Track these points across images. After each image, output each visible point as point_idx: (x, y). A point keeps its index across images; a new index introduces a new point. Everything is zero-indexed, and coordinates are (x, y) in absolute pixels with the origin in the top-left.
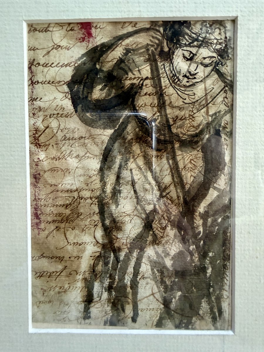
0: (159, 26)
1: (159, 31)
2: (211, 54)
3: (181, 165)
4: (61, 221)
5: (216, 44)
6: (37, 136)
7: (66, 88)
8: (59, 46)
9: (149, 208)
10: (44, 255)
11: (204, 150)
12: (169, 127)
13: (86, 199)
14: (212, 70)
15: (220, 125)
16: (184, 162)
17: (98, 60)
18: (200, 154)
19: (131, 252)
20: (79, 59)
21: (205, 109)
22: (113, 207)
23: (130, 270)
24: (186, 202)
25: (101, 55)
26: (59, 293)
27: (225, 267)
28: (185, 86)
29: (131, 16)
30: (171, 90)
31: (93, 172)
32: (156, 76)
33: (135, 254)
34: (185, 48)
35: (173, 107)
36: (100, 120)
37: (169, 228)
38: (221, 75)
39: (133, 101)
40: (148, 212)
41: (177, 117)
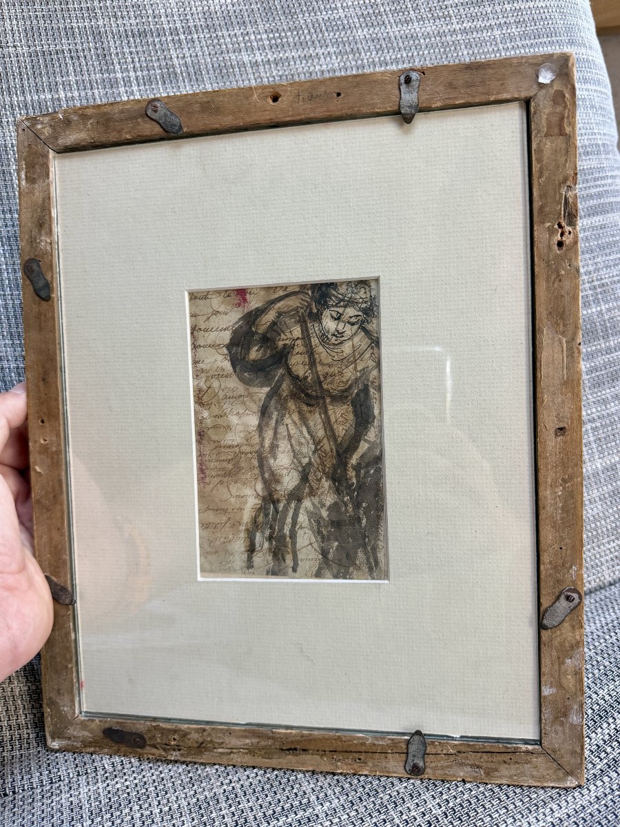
0: (308, 290)
1: (308, 294)
2: (357, 313)
3: (333, 420)
4: (225, 476)
5: (362, 303)
6: (200, 395)
7: (225, 351)
8: (218, 312)
9: (305, 461)
10: (210, 508)
11: (354, 404)
12: (320, 383)
13: (246, 454)
14: (359, 328)
15: (368, 380)
16: (335, 416)
17: (254, 323)
18: (351, 409)
19: (289, 503)
20: (237, 323)
21: (353, 366)
22: (272, 461)
23: (289, 520)
24: (338, 454)
25: (255, 319)
26: (224, 543)
27: (379, 517)
28: (334, 344)
29: (281, 282)
30: (321, 349)
31: (252, 428)
32: (306, 336)
33: (293, 505)
34: (332, 309)
35: (323, 365)
36: (257, 379)
37: (324, 480)
38: (367, 332)
39: (286, 360)
40: (304, 465)
41: (327, 374)
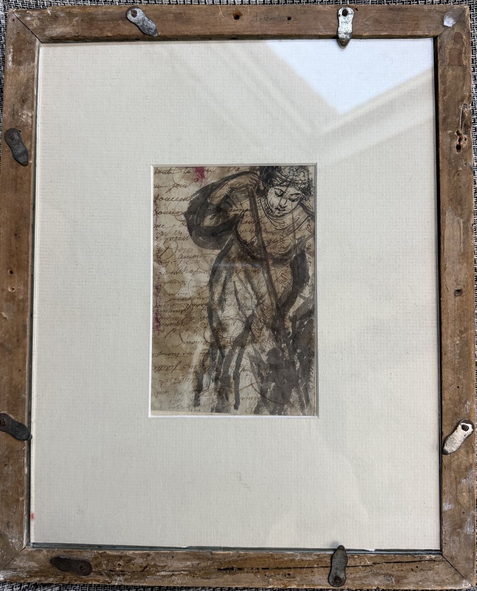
0: (257, 171)
1: (256, 174)
2: (297, 192)
3: (274, 278)
4: (177, 324)
5: (301, 184)
6: (159, 254)
7: (183, 217)
8: (179, 185)
9: (249, 313)
10: (162, 352)
11: (292, 266)
12: (265, 248)
13: (197, 306)
14: (298, 204)
15: (305, 247)
16: (276, 276)
17: (209, 196)
18: (289, 270)
19: (233, 349)
20: (194, 195)
21: (292, 234)
22: (220, 313)
23: (233, 363)
24: (278, 308)
25: (211, 192)
26: (174, 383)
27: (310, 362)
28: (277, 216)
29: (234, 163)
30: (266, 220)
31: (204, 283)
32: (254, 209)
33: (237, 351)
34: (276, 187)
35: (267, 232)
36: (210, 242)
37: (264, 329)
38: (305, 208)
39: (236, 228)
40: (247, 316)
41: (271, 240)
